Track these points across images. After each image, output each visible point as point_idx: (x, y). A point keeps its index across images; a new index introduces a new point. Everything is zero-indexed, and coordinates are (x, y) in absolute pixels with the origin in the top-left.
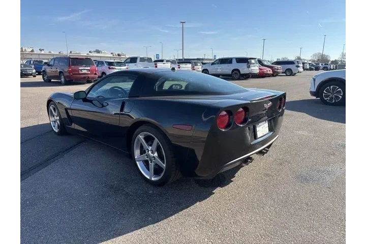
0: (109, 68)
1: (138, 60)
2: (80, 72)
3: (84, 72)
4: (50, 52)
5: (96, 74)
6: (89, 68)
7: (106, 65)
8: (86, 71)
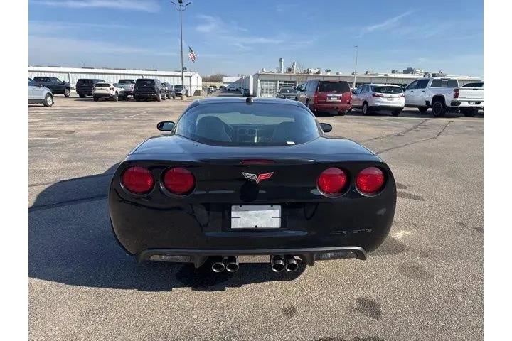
0: (374, 96)
1: (430, 83)
2: (328, 100)
3: (333, 99)
4: (337, 73)
5: (349, 103)
6: (341, 95)
7: (371, 91)
8: (335, 99)
